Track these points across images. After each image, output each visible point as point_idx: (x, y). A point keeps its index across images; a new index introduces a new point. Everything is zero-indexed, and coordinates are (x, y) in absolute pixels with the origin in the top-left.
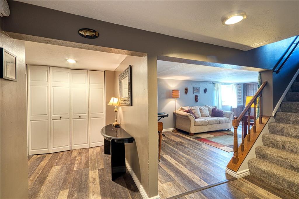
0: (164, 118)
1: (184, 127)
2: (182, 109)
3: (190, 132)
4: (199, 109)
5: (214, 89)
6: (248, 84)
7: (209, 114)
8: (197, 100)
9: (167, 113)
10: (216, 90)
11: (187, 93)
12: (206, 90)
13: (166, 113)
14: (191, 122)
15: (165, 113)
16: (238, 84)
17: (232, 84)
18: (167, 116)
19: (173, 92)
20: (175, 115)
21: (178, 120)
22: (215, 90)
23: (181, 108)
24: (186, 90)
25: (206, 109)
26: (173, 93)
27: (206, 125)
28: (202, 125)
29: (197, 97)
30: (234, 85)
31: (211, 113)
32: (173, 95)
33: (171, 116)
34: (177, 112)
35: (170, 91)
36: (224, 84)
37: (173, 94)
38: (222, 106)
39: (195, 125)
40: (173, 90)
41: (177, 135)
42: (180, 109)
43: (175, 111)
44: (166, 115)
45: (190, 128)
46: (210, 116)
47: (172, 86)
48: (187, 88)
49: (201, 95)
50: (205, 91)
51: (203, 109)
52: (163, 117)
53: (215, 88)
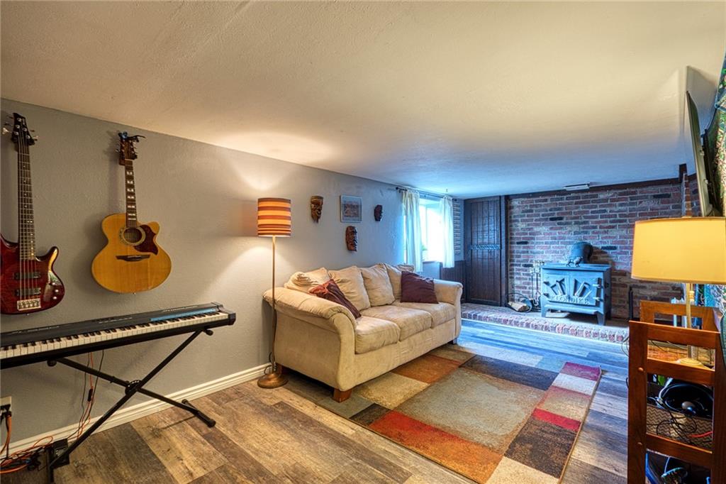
0: (210, 333)
1: (308, 361)
2: (302, 283)
3: (338, 384)
4: (362, 279)
5: (401, 210)
6: (475, 201)
7: (394, 294)
8: (354, 245)
9: (229, 308)
10: (406, 214)
11: (318, 218)
12: (381, 212)
13: (226, 308)
14: (340, 339)
15: (218, 308)
16: (455, 200)
17: (443, 199)
18: (230, 321)
19: (260, 209)
20: (272, 312)
21: (283, 328)
22: (404, 212)
23: (295, 276)
24: (316, 208)
25: (382, 278)
26: (262, 213)
27: (393, 343)
28: (383, 346)
29: (355, 232)
30: (447, 200)
31: (398, 289)
32: (261, 222)
33: (249, 318)
34: (276, 298)
35: (245, 203)
36: (426, 195)
37: (260, 218)
38: (424, 263)
39: (356, 353)
40: (261, 200)
41: (281, 404)
42: (294, 282)
43: (269, 294)
44: (222, 316)
45: (336, 367)
46: (398, 303)
47: (259, 185)
48: (321, 198)
49: (365, 227)
50: (378, 213)
51: (375, 277)
52: (206, 328)
53: (404, 206)
